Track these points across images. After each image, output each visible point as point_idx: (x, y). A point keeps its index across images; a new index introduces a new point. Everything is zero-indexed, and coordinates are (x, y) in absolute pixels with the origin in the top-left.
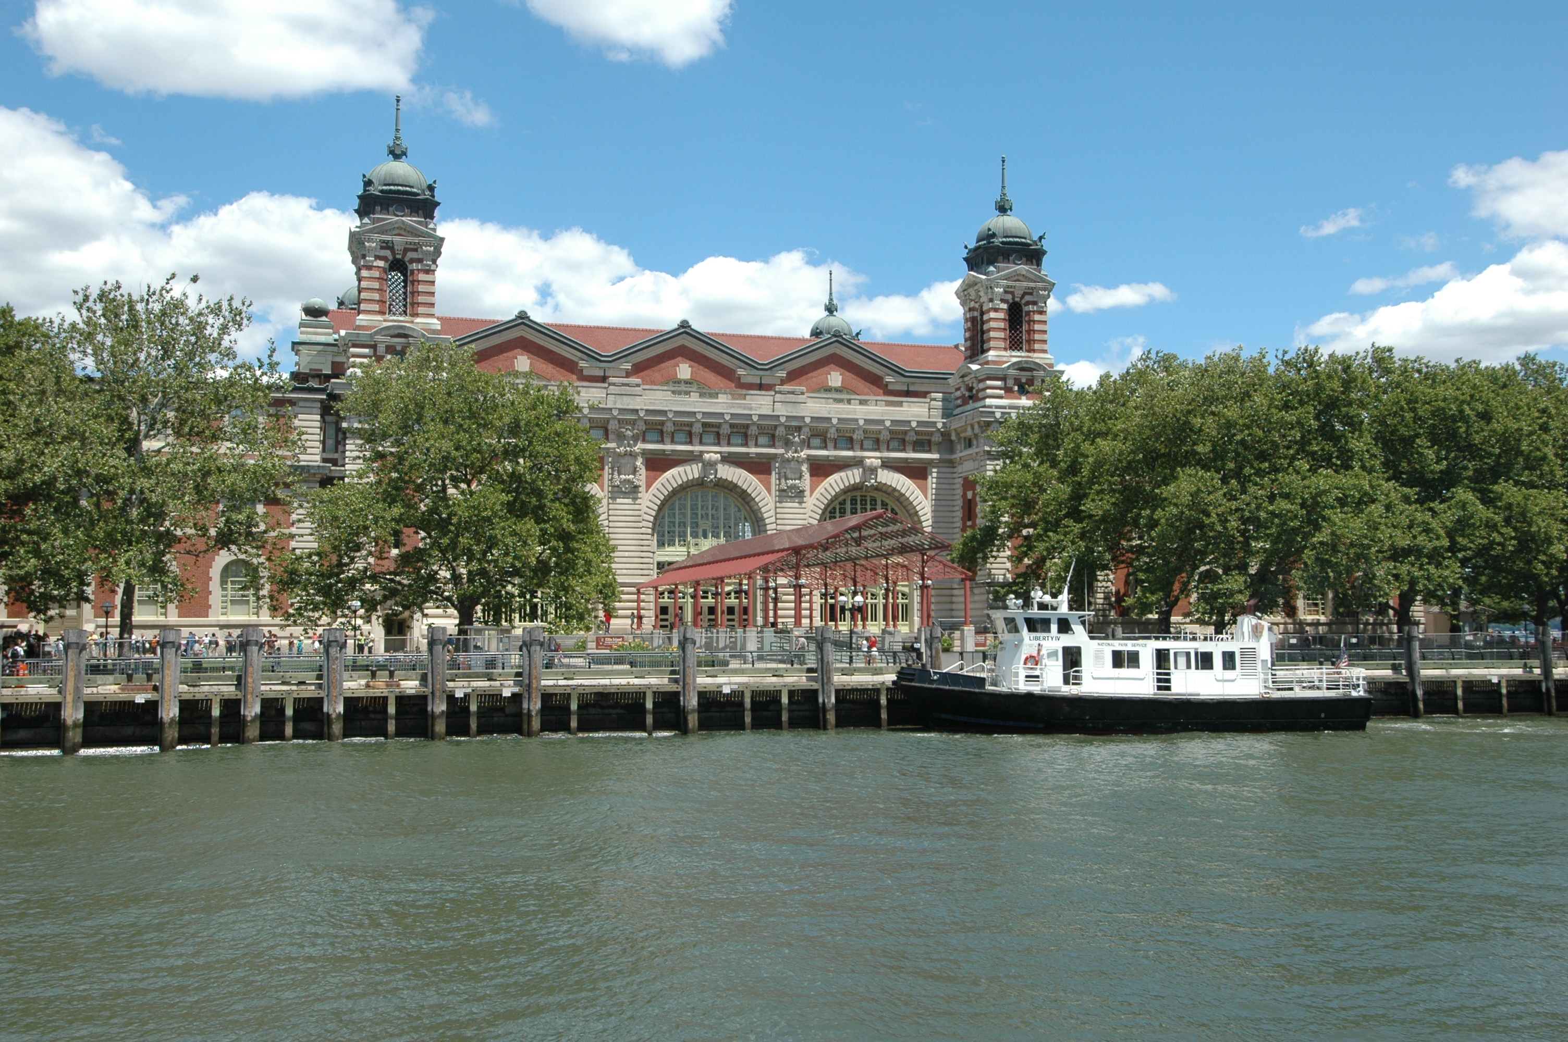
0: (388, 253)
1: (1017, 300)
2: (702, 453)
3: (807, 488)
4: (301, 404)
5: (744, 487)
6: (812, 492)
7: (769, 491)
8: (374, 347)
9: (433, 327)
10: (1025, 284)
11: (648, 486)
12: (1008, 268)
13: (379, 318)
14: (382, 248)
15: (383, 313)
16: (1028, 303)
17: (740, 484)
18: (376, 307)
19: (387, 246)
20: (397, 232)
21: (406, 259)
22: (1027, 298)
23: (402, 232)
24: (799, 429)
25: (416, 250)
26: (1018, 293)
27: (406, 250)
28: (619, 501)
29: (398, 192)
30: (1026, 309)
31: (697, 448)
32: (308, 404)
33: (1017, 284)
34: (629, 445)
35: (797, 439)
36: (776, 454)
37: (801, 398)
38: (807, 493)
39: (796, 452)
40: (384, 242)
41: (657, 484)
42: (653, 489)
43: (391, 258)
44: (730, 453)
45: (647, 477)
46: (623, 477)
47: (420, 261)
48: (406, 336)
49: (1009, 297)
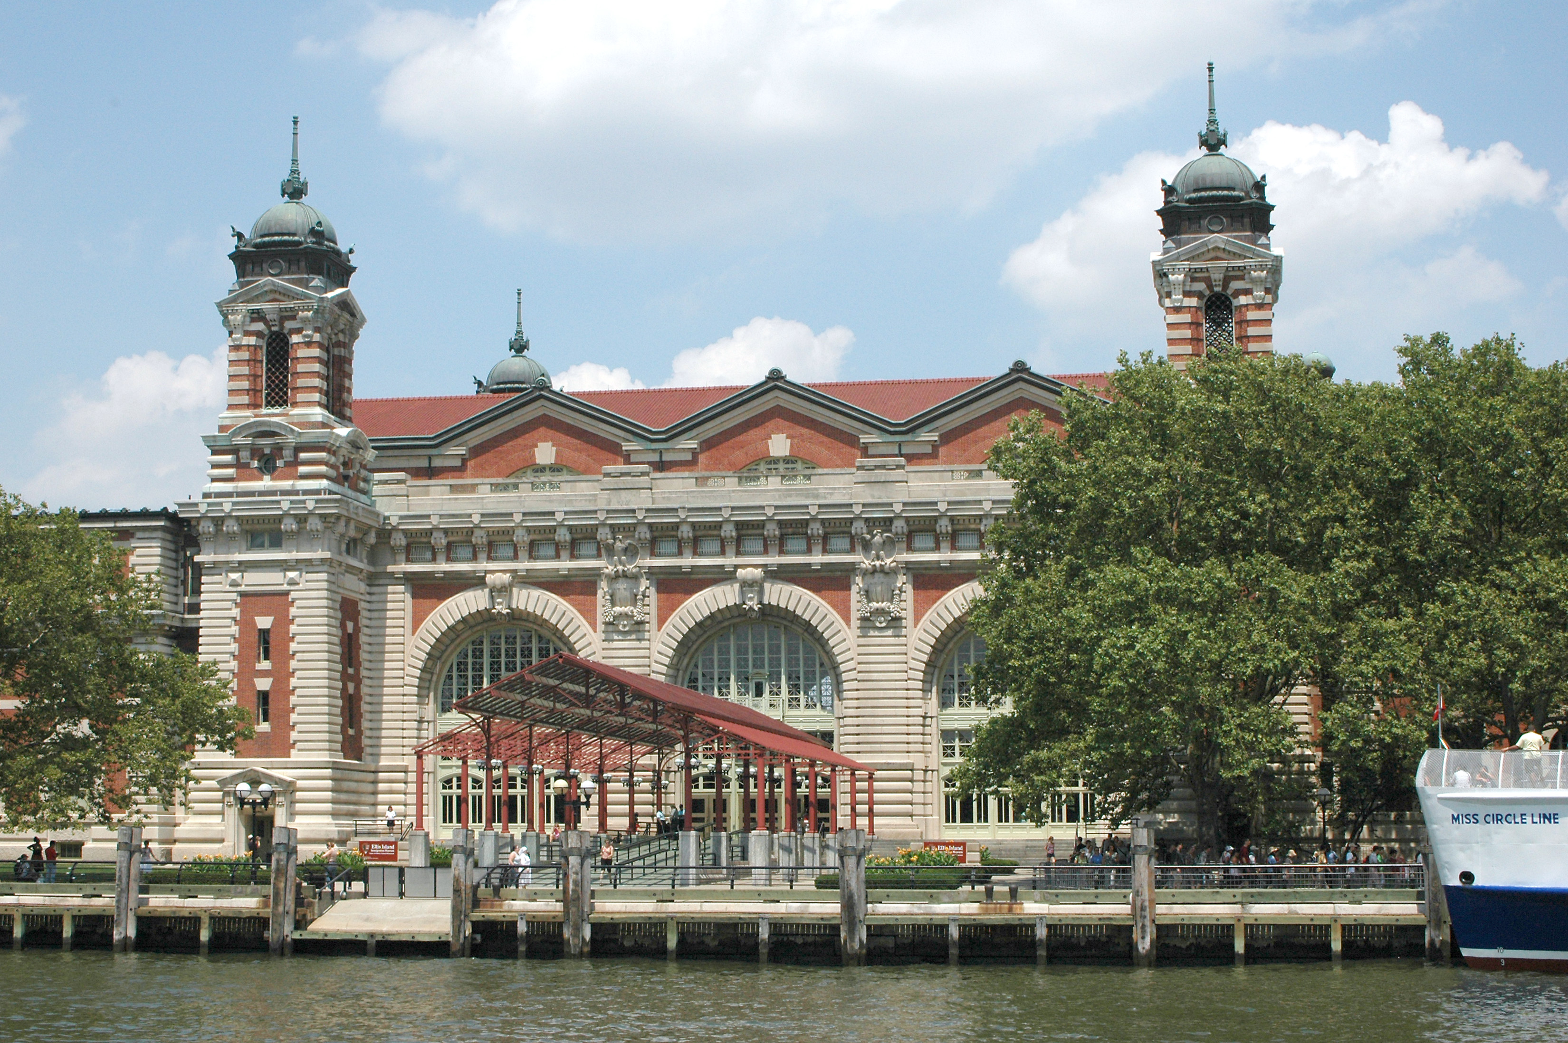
0: (260, 326)
1: (1218, 289)
2: (736, 567)
3: (908, 614)
4: (139, 535)
5: (806, 617)
6: (917, 620)
7: (847, 620)
8: (235, 450)
9: (313, 419)
10: (1224, 263)
11: (662, 621)
12: (1196, 239)
13: (248, 413)
14: (253, 320)
15: (256, 406)
16: (1238, 293)
17: (799, 612)
18: (245, 399)
19: (257, 316)
20: (271, 297)
21: (286, 331)
22: (1235, 285)
23: (277, 296)
24: (887, 523)
25: (294, 318)
26: (1217, 276)
27: (282, 319)
28: (616, 644)
29: (274, 244)
30: (1235, 303)
31: (729, 561)
32: (147, 535)
33: (1209, 264)
34: (621, 563)
35: (877, 539)
36: (853, 563)
37: (898, 474)
38: (908, 622)
39: (878, 558)
40: (253, 311)
41: (674, 618)
42: (667, 626)
43: (266, 332)
44: (780, 566)
45: (659, 609)
46: (618, 609)
47: (299, 331)
48: (273, 434)
49: (1201, 286)
